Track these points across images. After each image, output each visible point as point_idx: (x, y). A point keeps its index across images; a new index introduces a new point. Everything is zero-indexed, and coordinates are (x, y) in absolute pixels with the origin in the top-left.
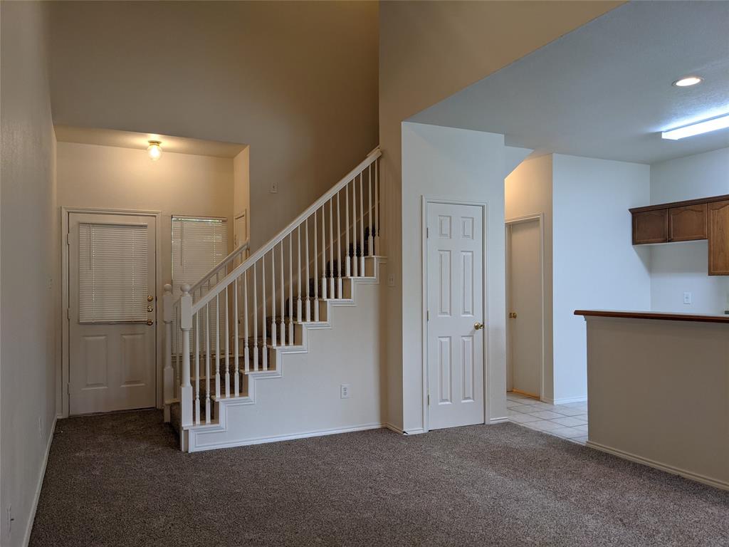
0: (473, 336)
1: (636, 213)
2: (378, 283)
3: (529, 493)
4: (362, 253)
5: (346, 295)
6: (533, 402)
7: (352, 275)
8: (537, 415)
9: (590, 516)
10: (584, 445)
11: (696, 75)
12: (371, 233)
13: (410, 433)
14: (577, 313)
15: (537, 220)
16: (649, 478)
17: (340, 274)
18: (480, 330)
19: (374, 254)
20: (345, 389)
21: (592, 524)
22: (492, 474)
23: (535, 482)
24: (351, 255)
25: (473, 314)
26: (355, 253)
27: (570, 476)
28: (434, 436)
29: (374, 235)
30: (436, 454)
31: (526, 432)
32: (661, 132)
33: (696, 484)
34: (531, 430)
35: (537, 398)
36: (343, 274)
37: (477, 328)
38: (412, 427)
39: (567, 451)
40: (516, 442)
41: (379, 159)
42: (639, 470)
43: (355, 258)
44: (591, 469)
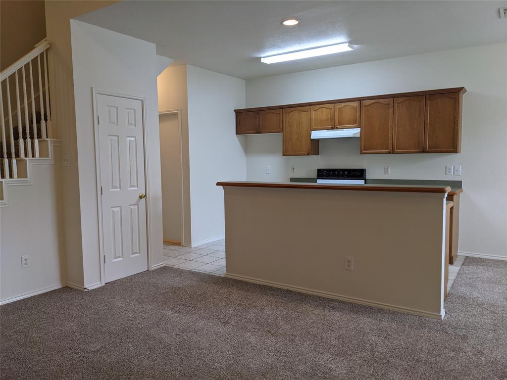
0: (138, 205)
1: (238, 113)
2: (53, 163)
3: (201, 323)
4: (36, 136)
5: (22, 174)
6: (177, 247)
7: (26, 156)
8: (183, 257)
9: (249, 334)
10: (223, 276)
11: (296, 19)
12: (43, 117)
13: (90, 289)
14: (218, 184)
15: (176, 114)
16: (273, 295)
17: (13, 155)
18: (144, 200)
19: (47, 138)
20: (26, 260)
21: (253, 340)
22: (169, 313)
23: (202, 314)
24: (25, 138)
25: (137, 187)
26: (28, 136)
27: (224, 303)
28: (111, 287)
29: (46, 120)
30: (119, 304)
31: (180, 272)
32: (261, 57)
33: (300, 294)
34: (184, 270)
35: (179, 244)
36: (17, 155)
37: (141, 197)
38: (91, 283)
39: (214, 283)
40: (177, 281)
41: (47, 50)
42: (264, 289)
43: (29, 141)
44: (235, 294)
